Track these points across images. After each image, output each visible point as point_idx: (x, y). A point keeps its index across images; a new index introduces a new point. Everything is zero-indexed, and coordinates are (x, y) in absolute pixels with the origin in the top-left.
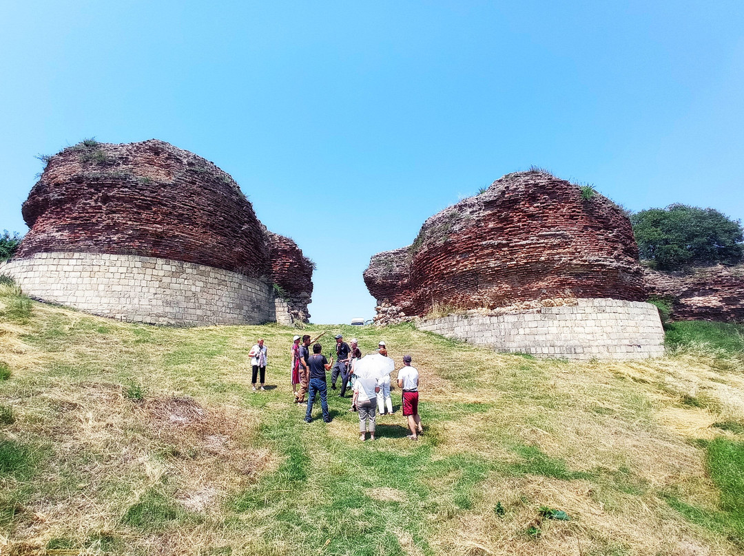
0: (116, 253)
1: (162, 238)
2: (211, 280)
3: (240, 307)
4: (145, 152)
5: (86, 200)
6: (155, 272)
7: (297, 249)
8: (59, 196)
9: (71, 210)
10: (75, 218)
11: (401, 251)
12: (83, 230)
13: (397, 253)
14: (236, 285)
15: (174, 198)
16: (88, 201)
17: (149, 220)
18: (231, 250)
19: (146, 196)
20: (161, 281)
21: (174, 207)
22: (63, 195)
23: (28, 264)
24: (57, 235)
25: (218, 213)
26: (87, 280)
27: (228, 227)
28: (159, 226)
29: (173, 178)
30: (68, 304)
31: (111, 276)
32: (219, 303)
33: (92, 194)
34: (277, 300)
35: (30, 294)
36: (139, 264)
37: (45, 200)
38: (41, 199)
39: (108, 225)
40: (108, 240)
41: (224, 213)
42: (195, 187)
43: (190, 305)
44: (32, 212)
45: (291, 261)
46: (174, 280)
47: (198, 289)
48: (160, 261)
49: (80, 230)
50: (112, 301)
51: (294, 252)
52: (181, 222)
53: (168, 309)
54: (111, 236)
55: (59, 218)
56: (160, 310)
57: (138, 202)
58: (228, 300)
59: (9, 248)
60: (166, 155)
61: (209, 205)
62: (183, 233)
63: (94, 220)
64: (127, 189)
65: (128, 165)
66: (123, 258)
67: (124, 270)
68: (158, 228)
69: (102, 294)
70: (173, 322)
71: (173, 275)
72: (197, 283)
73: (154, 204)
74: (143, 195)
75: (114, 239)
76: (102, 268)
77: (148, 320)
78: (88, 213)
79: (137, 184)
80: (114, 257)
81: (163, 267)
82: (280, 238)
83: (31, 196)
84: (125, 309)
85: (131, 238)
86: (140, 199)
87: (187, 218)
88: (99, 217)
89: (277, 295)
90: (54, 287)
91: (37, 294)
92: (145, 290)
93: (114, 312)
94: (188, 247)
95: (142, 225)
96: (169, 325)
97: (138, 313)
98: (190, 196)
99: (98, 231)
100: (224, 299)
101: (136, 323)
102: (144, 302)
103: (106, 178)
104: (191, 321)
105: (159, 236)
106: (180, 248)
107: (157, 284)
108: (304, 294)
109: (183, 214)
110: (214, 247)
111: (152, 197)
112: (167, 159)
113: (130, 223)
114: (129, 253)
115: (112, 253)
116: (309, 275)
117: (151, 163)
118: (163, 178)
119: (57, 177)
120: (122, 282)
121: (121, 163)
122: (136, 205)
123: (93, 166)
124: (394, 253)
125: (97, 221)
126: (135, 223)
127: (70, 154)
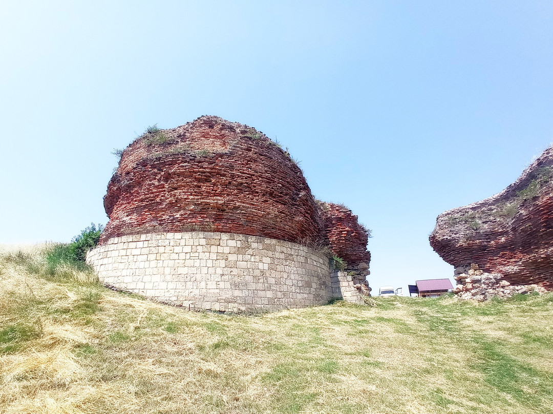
0: (180, 231)
1: (223, 211)
2: (277, 255)
3: (308, 285)
4: (201, 127)
5: (150, 181)
6: (220, 249)
7: (352, 215)
8: (128, 181)
9: (138, 194)
10: (142, 201)
11: (483, 205)
12: (149, 210)
13: (478, 207)
14: (302, 260)
15: (232, 167)
16: (152, 182)
17: (209, 193)
18: (292, 219)
19: (205, 168)
20: (227, 260)
21: (233, 176)
22: (132, 179)
23: (102, 250)
24: (127, 219)
25: (276, 180)
26: (153, 264)
27: (286, 194)
28: (219, 198)
29: (228, 147)
30: (136, 291)
31: (176, 256)
32: (289, 282)
33: (156, 174)
34: (339, 274)
35: (105, 281)
36: (203, 242)
37: (119, 189)
38: (115, 188)
39: (171, 203)
40: (172, 218)
41: (281, 179)
42: (250, 154)
43: (260, 286)
44: (110, 203)
45: (347, 229)
46: (240, 257)
47: (266, 267)
48: (225, 236)
49: (145, 212)
50: (179, 286)
51: (349, 218)
52: (241, 191)
53: (237, 293)
54: (175, 214)
55: (128, 203)
56: (228, 295)
57: (197, 175)
58: (297, 277)
59: (94, 239)
60: (220, 126)
61: (266, 171)
62: (244, 203)
63: (158, 200)
64: (186, 164)
65: (185, 141)
66: (187, 235)
67: (188, 249)
68: (219, 200)
69: (168, 278)
70: (243, 308)
71: (239, 251)
72: (265, 259)
73: (213, 176)
74: (202, 167)
75: (177, 216)
76: (168, 248)
77: (217, 307)
78: (152, 193)
79: (195, 157)
80: (178, 235)
81: (229, 243)
82: (332, 206)
83: (109, 188)
84: (192, 294)
85: (193, 214)
86: (199, 172)
87: (246, 187)
88: (162, 196)
89: (338, 269)
90: (124, 273)
91: (110, 281)
92: (211, 271)
93: (181, 299)
94: (250, 219)
95: (203, 198)
96: (240, 312)
97: (206, 299)
98: (247, 164)
99: (162, 210)
100: (292, 277)
101: (205, 312)
102: (211, 285)
103: (167, 156)
104: (262, 306)
105: (221, 209)
106: (242, 221)
107: (223, 263)
108: (362, 265)
109: (242, 184)
110: (276, 216)
111: (211, 169)
112: (221, 129)
113: (191, 197)
114: (193, 230)
115: (176, 231)
116: (365, 244)
117: (205, 136)
118: (219, 148)
119: (127, 166)
120: (188, 263)
121: (179, 141)
122: (195, 178)
123: (155, 148)
124: (472, 209)
125: (160, 200)
126: (196, 197)
127: (137, 143)
